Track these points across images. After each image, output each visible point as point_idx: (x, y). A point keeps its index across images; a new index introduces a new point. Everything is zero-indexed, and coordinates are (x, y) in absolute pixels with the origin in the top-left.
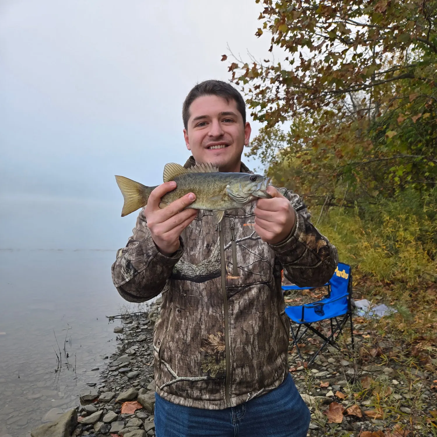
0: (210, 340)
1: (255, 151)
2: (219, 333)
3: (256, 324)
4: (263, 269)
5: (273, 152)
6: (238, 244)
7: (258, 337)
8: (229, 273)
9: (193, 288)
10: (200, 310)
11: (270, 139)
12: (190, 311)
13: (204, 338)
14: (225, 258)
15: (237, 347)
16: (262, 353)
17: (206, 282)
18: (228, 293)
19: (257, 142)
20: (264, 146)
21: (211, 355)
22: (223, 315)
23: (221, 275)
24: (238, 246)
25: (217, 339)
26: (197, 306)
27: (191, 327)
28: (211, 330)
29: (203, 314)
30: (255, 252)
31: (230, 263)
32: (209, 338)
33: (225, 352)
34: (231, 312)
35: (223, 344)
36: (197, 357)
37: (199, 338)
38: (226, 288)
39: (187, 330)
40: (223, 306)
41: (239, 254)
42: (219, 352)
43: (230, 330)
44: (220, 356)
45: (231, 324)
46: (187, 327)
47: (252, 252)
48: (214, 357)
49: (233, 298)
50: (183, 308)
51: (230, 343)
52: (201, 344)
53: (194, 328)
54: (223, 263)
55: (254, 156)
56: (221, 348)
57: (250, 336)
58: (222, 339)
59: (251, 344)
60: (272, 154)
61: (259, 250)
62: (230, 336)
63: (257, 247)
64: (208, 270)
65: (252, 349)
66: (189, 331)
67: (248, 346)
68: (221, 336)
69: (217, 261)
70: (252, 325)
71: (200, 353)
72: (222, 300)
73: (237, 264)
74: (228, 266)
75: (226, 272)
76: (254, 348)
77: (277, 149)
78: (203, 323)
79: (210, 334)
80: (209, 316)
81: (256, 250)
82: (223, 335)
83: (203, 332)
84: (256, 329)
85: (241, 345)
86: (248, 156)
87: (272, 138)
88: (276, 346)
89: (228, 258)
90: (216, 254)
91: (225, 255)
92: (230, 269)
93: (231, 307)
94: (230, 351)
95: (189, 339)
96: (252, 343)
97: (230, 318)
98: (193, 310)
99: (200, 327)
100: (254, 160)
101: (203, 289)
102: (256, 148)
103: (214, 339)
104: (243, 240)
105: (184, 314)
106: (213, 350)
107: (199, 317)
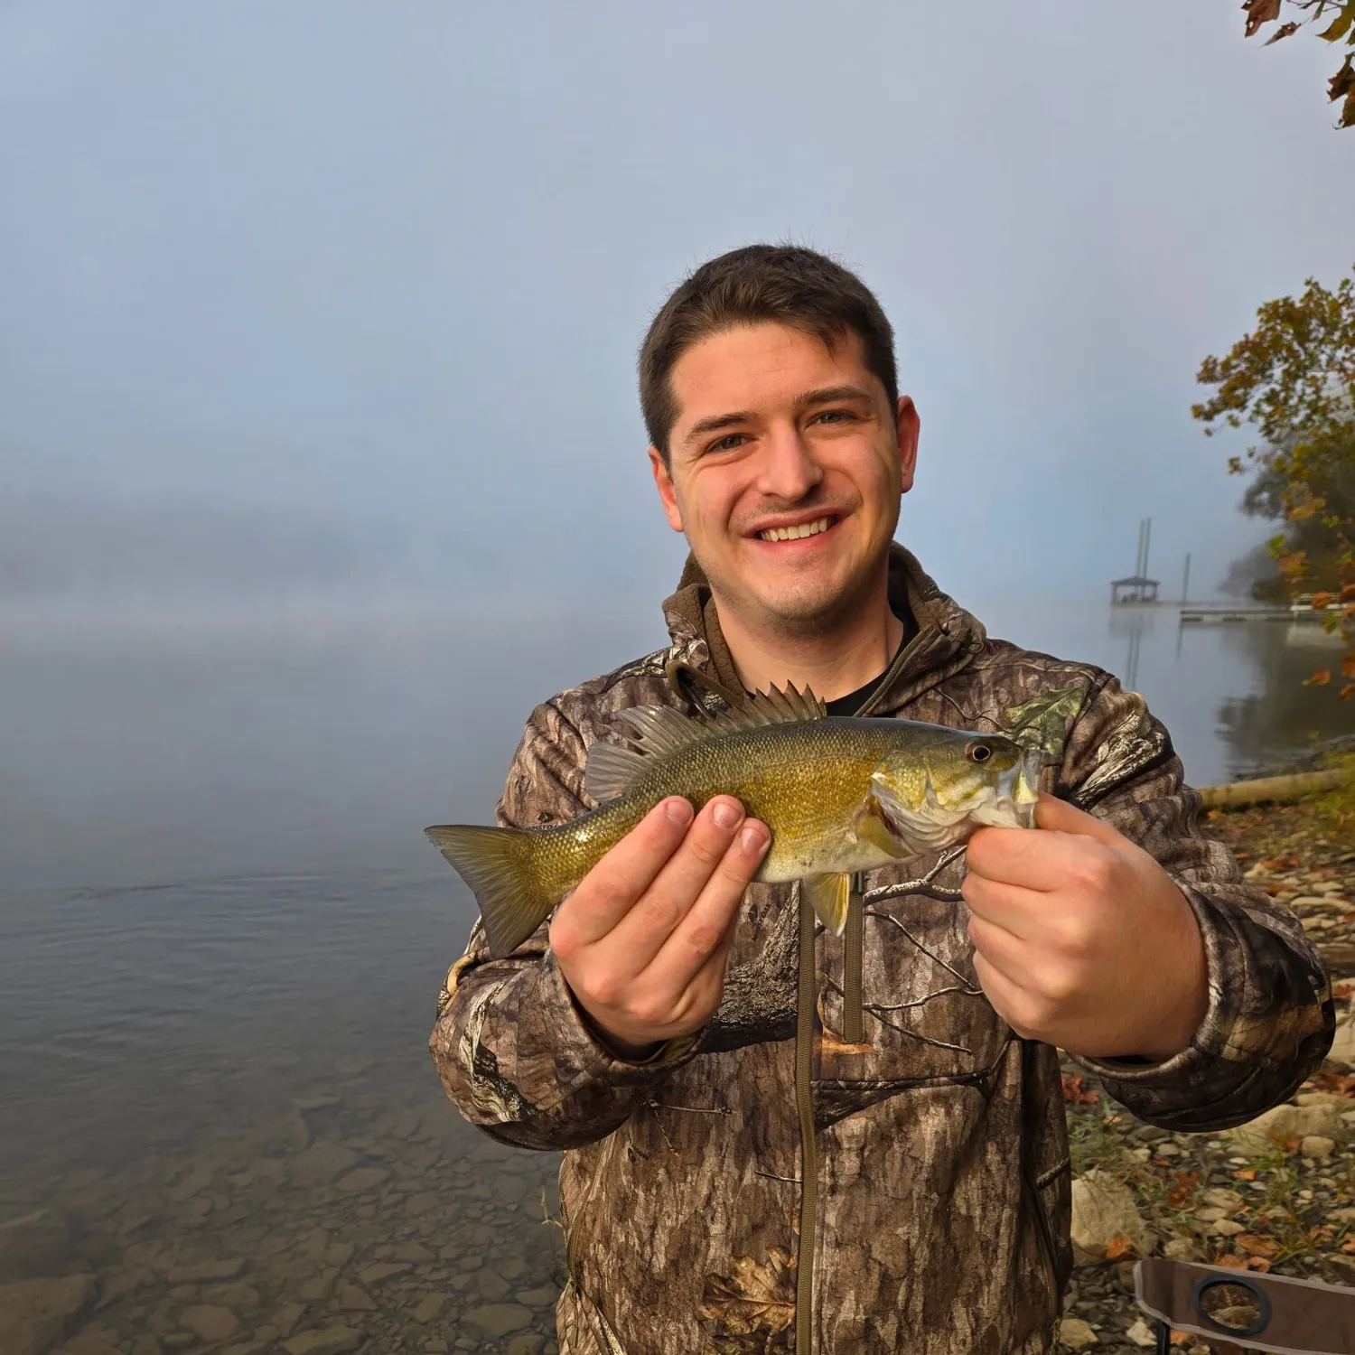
0: (739, 1281)
1: (1240, 392)
2: (776, 1257)
3: (921, 1237)
4: (968, 1028)
5: (1317, 391)
6: (870, 908)
7: (926, 1286)
8: (828, 1027)
9: (689, 1079)
10: (710, 1162)
11: (1301, 344)
12: (673, 1167)
13: (718, 1271)
14: (817, 966)
15: (841, 1317)
16: (936, 1342)
17: (740, 1052)
18: (821, 1107)
19: (1247, 360)
20: (1278, 371)
21: (740, 1339)
22: (798, 1187)
23: (794, 1034)
24: (869, 920)
25: (766, 1279)
26: (700, 1149)
27: (669, 1223)
28: (745, 1243)
29: (719, 1182)
30: (940, 952)
31: (832, 987)
32: (736, 1272)
33: (795, 1331)
34: (828, 1180)
35: (786, 1299)
36: (687, 1331)
37: (697, 1268)
38: (811, 1088)
39: (653, 1228)
40: (798, 1154)
41: (872, 954)
42: (770, 1328)
43: (821, 1248)
44: (773, 1345)
45: (824, 1225)
46: (655, 1219)
47: (928, 948)
48: (752, 1344)
49: (838, 1132)
50: (644, 1150)
51: (814, 1298)
52: (706, 1293)
53: (684, 1230)
54: (806, 987)
55: (1235, 412)
56: (776, 1317)
57: (897, 1283)
58: (787, 1281)
59: (897, 1311)
60: (1310, 397)
61: (955, 947)
62: (818, 1272)
63: (951, 931)
64: (749, 1004)
65: (900, 1328)
66: (662, 1238)
67: (885, 1321)
68: (784, 1266)
69: (783, 976)
70: (908, 1242)
71: (700, 1323)
72: (794, 1131)
73: (862, 994)
74: (825, 998)
75: (817, 1025)
76: (909, 1324)
77: (1332, 375)
78: (718, 1215)
79: (739, 1259)
80: (744, 1191)
81: (945, 946)
82: (793, 1261)
83: (716, 1250)
84: (922, 1257)
85: (856, 1313)
86: (1209, 416)
87: (1313, 335)
88: (1007, 1319)
89: (826, 968)
90: (780, 949)
91: (817, 956)
92: (834, 1013)
93: (828, 1161)
94: (814, 1333)
95: (660, 1262)
96: (900, 1306)
97: (823, 1201)
98: (684, 1164)
99: (706, 1228)
100: (1232, 429)
101: (731, 1079)
102: (1246, 382)
103: (758, 1282)
104: (894, 895)
105: (645, 1172)
106: (748, 1319)
107: (705, 1191)
